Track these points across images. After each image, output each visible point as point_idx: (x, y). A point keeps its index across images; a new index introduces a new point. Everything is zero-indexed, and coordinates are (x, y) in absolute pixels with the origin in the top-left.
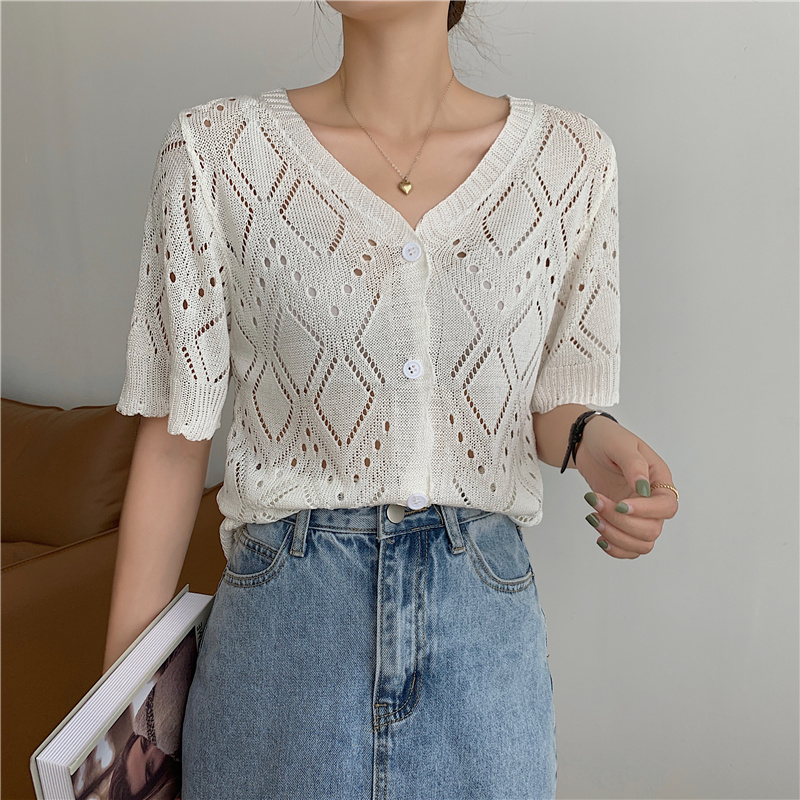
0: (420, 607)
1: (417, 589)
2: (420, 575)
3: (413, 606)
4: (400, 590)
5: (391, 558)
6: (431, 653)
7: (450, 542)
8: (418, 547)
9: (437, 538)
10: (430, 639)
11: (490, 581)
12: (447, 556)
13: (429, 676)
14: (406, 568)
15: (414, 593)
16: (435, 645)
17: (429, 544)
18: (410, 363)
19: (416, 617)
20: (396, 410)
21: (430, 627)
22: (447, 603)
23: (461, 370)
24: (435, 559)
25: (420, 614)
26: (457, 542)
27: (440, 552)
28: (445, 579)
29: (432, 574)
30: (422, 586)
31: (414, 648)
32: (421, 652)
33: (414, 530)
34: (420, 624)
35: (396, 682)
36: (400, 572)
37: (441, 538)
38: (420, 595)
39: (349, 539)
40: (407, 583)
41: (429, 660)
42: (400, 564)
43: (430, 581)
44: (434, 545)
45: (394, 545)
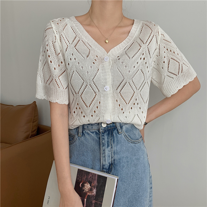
0: (112, 147)
1: (111, 143)
2: (111, 140)
3: (110, 147)
4: (106, 144)
5: (104, 136)
6: (115, 159)
7: (118, 131)
8: (110, 133)
9: (115, 130)
10: (115, 155)
11: (129, 141)
12: (118, 135)
13: (115, 164)
14: (108, 138)
15: (110, 144)
16: (116, 157)
17: (113, 132)
18: (106, 87)
19: (111, 150)
20: (102, 98)
21: (114, 152)
22: (119, 146)
23: (119, 88)
24: (115, 135)
25: (112, 149)
26: (120, 131)
27: (116, 134)
28: (117, 140)
29: (114, 139)
30: (112, 142)
31: (111, 158)
32: (112, 159)
33: (109, 129)
34: (112, 152)
35: (106, 166)
36: (106, 139)
37: (116, 130)
38: (111, 145)
39: (93, 132)
40: (108, 142)
41: (114, 161)
42: (106, 137)
43: (114, 141)
44: (114, 132)
45: (104, 132)
